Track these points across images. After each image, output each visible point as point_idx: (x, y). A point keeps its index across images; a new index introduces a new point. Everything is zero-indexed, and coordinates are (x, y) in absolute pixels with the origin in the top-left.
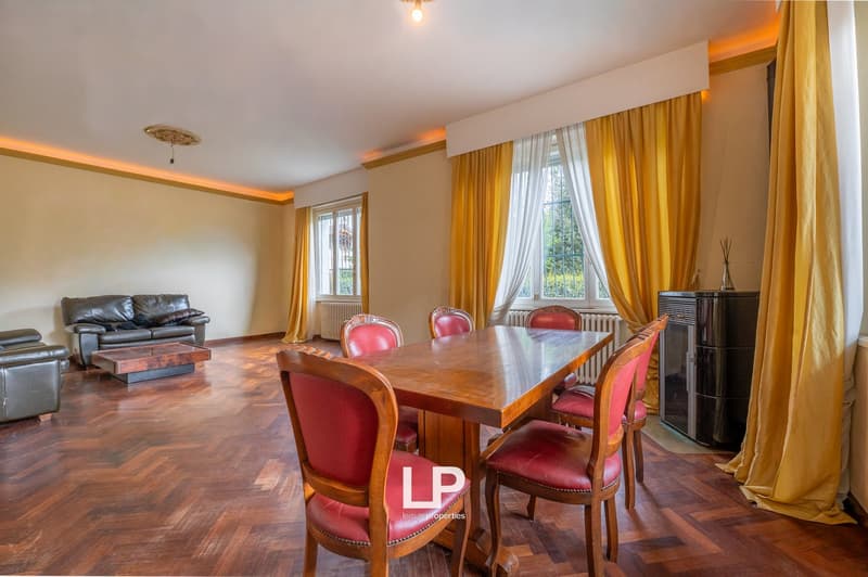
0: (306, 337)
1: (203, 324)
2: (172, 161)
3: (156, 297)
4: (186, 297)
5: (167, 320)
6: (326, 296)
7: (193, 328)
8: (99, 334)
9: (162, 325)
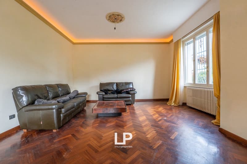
0: (179, 103)
1: (134, 94)
2: (115, 28)
3: (123, 83)
4: (132, 83)
5: (123, 92)
6: (191, 84)
7: (130, 95)
8: (103, 95)
9: (121, 93)
